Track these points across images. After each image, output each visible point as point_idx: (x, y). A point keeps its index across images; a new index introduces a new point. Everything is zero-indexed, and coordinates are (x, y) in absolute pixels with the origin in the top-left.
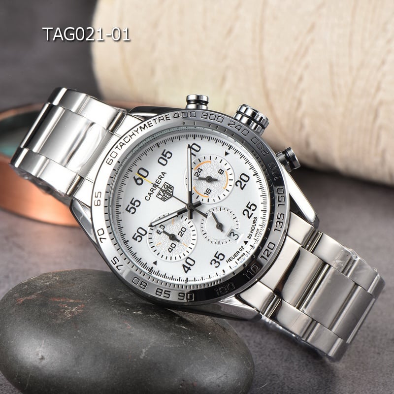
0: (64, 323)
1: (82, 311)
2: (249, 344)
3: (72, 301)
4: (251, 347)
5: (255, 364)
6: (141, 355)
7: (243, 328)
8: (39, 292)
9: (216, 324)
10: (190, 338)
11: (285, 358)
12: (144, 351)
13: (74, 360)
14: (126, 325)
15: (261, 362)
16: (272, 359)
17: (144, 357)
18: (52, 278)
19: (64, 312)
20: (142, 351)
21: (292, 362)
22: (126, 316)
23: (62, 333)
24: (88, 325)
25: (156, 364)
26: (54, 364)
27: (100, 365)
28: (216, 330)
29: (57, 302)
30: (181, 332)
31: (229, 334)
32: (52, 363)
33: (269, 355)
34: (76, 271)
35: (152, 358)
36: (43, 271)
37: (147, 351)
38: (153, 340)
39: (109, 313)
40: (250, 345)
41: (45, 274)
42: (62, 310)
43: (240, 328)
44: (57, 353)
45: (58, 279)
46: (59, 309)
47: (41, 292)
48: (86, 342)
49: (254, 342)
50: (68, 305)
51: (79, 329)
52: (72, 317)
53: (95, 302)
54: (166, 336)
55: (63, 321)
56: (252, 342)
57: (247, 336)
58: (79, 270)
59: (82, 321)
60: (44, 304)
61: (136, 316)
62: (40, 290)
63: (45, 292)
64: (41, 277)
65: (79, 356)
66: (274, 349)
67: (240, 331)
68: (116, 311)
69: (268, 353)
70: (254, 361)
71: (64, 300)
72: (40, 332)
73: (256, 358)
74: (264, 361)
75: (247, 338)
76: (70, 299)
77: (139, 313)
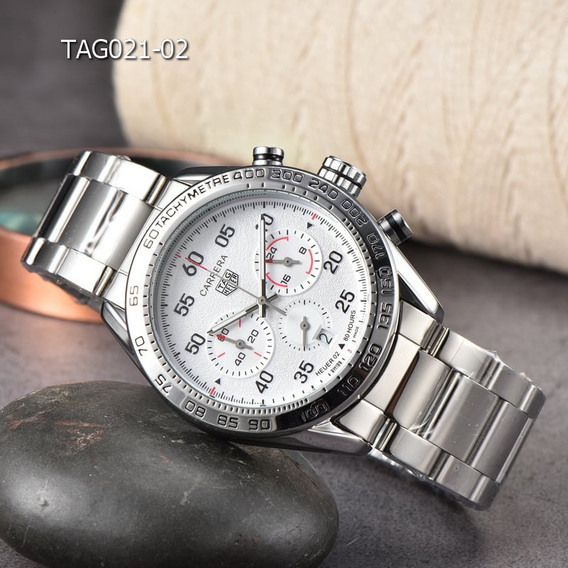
0: (75, 455)
1: (100, 438)
2: (331, 484)
3: (86, 425)
4: (334, 488)
5: (340, 512)
6: (181, 499)
7: (323, 462)
8: (40, 413)
9: (286, 457)
10: (249, 477)
11: (381, 504)
12: (186, 494)
13: (88, 507)
14: (161, 459)
15: (348, 509)
16: (363, 505)
17: (186, 503)
18: (60, 393)
19: (76, 440)
20: (183, 495)
21: (391, 509)
22: (162, 445)
23: (73, 469)
24: (109, 458)
25: (202, 512)
26: (61, 512)
27: (125, 513)
28: (286, 466)
29: (66, 426)
30: (237, 468)
31: (304, 470)
32: (59, 511)
33: (358, 500)
34: (92, 383)
35: (198, 504)
36: (46, 383)
37: (189, 495)
38: (198, 480)
39: (138, 442)
40: (333, 486)
41: (49, 388)
42: (73, 438)
43: (319, 463)
44: (65, 497)
45: (67, 394)
46: (68, 435)
47: (43, 412)
48: (106, 482)
49: (339, 481)
50: (80, 430)
51: (96, 464)
52: (86, 448)
53: (118, 427)
54: (217, 473)
55: (74, 453)
56: (335, 481)
57: (328, 473)
58: (96, 382)
59: (100, 453)
60: (48, 430)
61: (176, 445)
62: (42, 410)
63: (49, 413)
64: (43, 392)
65: (96, 502)
66: (366, 491)
67: (319, 467)
68: (148, 440)
69: (357, 497)
70: (338, 508)
71: (76, 424)
72: (42, 468)
73: (341, 504)
74: (352, 508)
75: (329, 476)
76: (84, 421)
77: (179, 441)
